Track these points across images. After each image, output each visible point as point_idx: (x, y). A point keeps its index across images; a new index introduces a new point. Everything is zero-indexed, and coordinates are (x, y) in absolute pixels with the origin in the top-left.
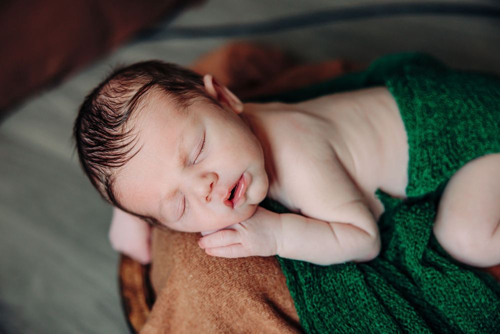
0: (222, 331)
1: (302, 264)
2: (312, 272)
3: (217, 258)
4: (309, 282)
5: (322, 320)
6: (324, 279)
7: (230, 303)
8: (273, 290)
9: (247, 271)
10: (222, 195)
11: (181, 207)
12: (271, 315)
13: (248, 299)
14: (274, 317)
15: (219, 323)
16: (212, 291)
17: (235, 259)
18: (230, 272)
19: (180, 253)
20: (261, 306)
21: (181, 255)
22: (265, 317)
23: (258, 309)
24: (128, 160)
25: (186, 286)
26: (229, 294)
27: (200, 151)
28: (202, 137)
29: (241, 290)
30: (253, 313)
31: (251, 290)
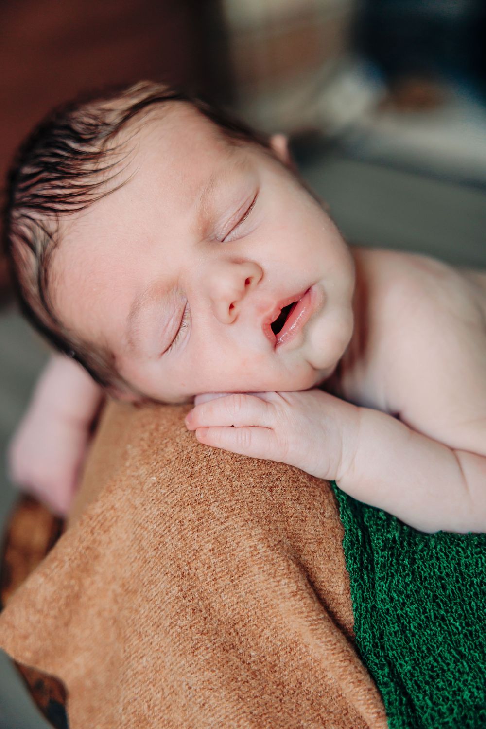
0: (188, 604)
1: (381, 514)
2: (402, 532)
3: (216, 450)
4: (392, 548)
5: (404, 629)
6: (422, 551)
7: (220, 547)
8: (313, 547)
9: (271, 491)
10: (261, 309)
11: (173, 325)
12: (299, 589)
13: (260, 546)
14: (305, 595)
15: (185, 584)
16: (189, 514)
17: (251, 460)
18: (235, 484)
19: (142, 439)
20: (284, 565)
21: (142, 443)
22: (286, 591)
23: (276, 570)
24: (97, 199)
25: (137, 502)
26: (223, 527)
27: (242, 220)
28: (251, 194)
29: (250, 524)
30: (262, 578)
31: (270, 529)
